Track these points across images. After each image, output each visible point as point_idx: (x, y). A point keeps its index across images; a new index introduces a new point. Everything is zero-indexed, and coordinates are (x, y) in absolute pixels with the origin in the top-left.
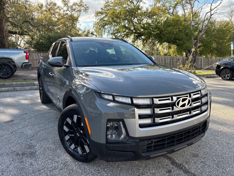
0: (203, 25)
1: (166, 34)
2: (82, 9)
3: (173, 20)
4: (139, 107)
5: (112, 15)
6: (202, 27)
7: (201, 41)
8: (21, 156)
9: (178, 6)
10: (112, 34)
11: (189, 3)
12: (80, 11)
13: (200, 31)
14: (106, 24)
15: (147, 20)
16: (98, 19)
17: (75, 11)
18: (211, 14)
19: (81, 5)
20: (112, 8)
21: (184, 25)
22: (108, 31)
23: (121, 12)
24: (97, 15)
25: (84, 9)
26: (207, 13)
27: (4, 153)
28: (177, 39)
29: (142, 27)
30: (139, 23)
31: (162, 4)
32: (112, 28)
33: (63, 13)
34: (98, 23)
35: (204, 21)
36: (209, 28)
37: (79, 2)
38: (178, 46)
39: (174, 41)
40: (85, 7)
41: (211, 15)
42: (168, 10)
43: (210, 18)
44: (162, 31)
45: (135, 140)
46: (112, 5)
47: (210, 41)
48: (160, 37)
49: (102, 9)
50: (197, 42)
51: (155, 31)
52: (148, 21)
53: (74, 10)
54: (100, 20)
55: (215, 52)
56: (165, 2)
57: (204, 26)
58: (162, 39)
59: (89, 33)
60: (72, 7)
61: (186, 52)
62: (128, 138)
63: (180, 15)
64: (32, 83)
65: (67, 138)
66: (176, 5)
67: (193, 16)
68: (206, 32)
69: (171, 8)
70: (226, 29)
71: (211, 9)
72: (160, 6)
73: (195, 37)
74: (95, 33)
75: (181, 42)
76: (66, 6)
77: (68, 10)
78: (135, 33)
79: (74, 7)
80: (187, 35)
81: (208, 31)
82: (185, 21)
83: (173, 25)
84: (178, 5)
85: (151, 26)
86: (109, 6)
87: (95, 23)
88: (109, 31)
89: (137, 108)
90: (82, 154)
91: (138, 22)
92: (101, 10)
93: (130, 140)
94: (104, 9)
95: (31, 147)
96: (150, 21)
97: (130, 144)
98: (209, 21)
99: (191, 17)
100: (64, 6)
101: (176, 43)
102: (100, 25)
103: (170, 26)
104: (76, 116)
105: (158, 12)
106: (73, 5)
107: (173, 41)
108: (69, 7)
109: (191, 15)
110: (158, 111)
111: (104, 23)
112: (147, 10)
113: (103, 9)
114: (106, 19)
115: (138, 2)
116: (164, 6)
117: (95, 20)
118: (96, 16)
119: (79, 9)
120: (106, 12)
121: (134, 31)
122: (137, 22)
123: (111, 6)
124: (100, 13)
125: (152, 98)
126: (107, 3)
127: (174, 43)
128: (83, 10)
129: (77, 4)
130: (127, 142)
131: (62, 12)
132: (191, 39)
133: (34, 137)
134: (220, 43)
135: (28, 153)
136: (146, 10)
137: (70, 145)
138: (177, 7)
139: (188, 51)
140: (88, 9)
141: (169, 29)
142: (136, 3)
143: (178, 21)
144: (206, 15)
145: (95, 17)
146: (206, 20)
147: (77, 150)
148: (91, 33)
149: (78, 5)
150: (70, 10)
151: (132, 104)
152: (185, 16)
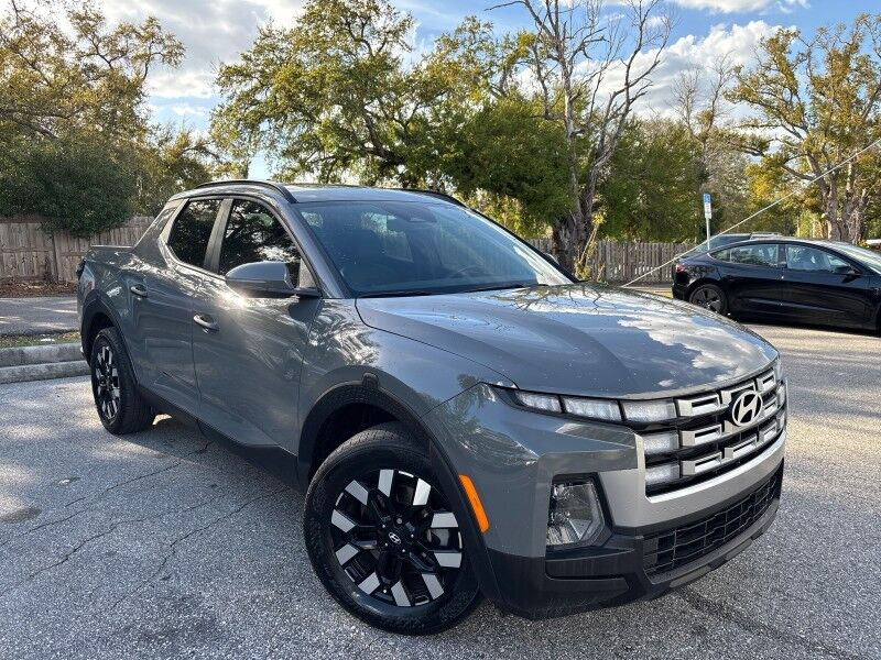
0: (603, 134)
1: (487, 162)
2: (153, 51)
3: (509, 114)
4: (644, 429)
5: (290, 83)
6: (602, 140)
7: (602, 189)
8: (164, 640)
9: (517, 65)
10: (285, 154)
11: (554, 59)
12: (147, 58)
13: (596, 155)
14: (262, 117)
15: (416, 108)
16: (230, 93)
17: (127, 58)
18: (628, 97)
19: (153, 35)
20: (284, 56)
21: (544, 132)
22: (268, 143)
23: (323, 77)
24: (228, 78)
25: (165, 52)
26: (616, 94)
27: (87, 640)
28: (524, 179)
29: (398, 134)
30: (386, 116)
31: (465, 56)
32: (285, 131)
33: (77, 62)
34: (230, 110)
35: (607, 121)
36: (622, 144)
37: (144, 24)
38: (527, 201)
39: (515, 185)
40: (167, 43)
41: (629, 102)
42: (486, 77)
43: (627, 111)
44: (473, 149)
45: (630, 538)
46: (284, 45)
47: (629, 186)
48: (467, 170)
49: (246, 58)
50: (588, 190)
51: (449, 151)
52: (419, 111)
53: (123, 53)
54: (238, 100)
55: (646, 224)
56: (473, 47)
57: (607, 139)
58: (472, 177)
59: (187, 144)
60: (112, 42)
61: (554, 225)
62: (609, 533)
63: (529, 97)
64: (12, 353)
65: (346, 553)
66: (512, 60)
67: (570, 102)
68: (615, 159)
69: (494, 69)
70: (676, 151)
71: (627, 84)
72: (456, 60)
73: (584, 176)
74: (212, 148)
75: (539, 190)
76: (90, 37)
77: (95, 51)
78: (376, 151)
79: (122, 44)
80: (556, 166)
81: (620, 154)
82: (546, 117)
83: (510, 131)
84: (520, 60)
85: (431, 128)
86: (273, 48)
87: (218, 109)
88: (273, 142)
89: (641, 434)
90: (413, 605)
91: (385, 113)
92: (244, 63)
93: (616, 537)
94: (253, 57)
95: (182, 604)
96: (426, 112)
97: (617, 551)
98: (623, 120)
99: (564, 107)
100: (80, 37)
101: (522, 191)
102: (240, 120)
103: (498, 132)
104: (390, 473)
105: (455, 81)
106: (117, 33)
107: (509, 185)
108: (100, 41)
109: (567, 99)
110: (691, 439)
111: (255, 112)
112: (417, 71)
113: (250, 60)
114: (260, 97)
115: (383, 44)
116: (470, 61)
117: (220, 97)
118: (223, 84)
119: (141, 52)
120: (263, 72)
121: (370, 145)
122: (381, 114)
123: (281, 50)
124: (238, 72)
125: (675, 399)
126: (267, 37)
127: (514, 192)
128: (157, 57)
129: (134, 31)
130: (607, 547)
131: (69, 58)
132: (567, 180)
133: (170, 568)
134: (661, 194)
135: (185, 629)
136: (412, 71)
137: (359, 580)
138: (516, 70)
139: (561, 221)
140: (181, 54)
141: (497, 142)
142: (380, 45)
143: (523, 117)
144: (612, 100)
145: (219, 88)
146: (613, 117)
147: (390, 593)
148: (194, 145)
149: (139, 36)
150: (103, 51)
151: (624, 423)
152: (546, 99)
